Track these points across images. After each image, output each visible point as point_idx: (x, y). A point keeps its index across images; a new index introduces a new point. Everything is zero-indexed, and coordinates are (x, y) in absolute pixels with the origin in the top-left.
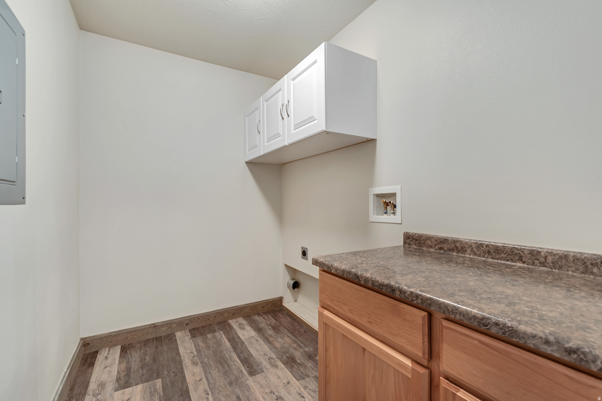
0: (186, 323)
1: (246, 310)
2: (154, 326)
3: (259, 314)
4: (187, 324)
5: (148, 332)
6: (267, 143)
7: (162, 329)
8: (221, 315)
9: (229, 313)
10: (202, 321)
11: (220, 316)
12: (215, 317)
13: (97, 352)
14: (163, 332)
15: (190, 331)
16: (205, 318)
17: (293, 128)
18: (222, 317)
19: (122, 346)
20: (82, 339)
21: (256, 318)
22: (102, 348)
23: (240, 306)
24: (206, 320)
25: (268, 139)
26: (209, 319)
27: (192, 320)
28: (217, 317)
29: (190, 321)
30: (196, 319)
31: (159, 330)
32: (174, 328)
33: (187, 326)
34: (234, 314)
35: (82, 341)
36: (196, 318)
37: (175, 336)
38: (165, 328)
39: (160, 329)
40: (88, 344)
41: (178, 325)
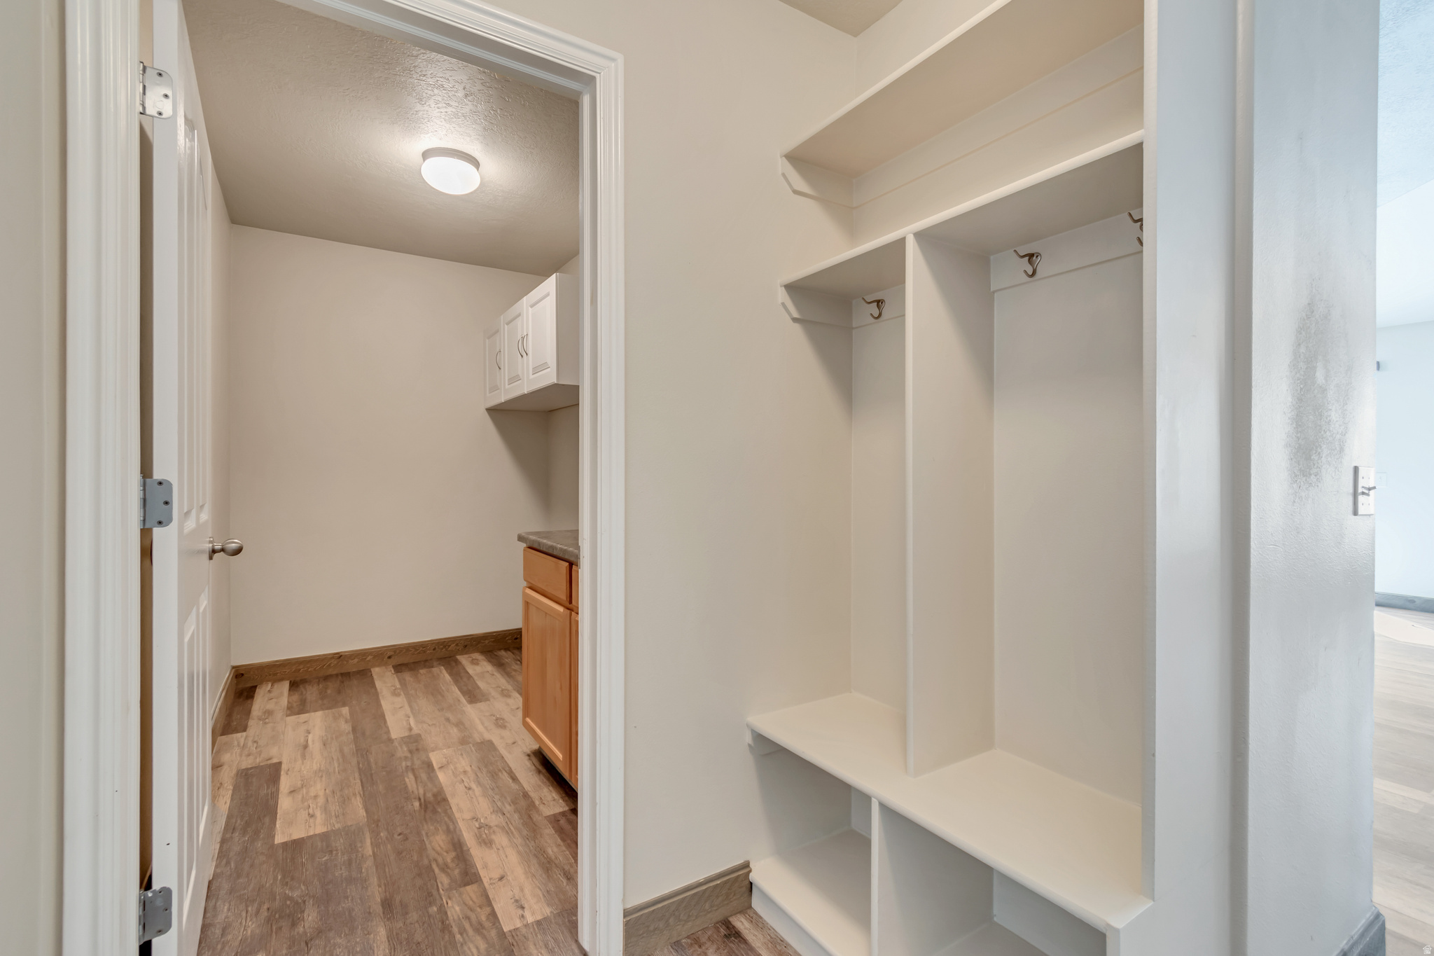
0: (388, 655)
1: (487, 642)
2: (339, 656)
3: (506, 649)
4: (389, 657)
5: (329, 665)
6: (509, 384)
7: (351, 661)
8: (445, 647)
9: (457, 645)
10: (413, 654)
11: (442, 649)
12: (434, 649)
13: (255, 687)
14: (353, 666)
15: (394, 667)
16: (418, 650)
17: (531, 372)
18: (447, 650)
19: (290, 682)
20: (233, 667)
21: (503, 653)
22: (261, 683)
23: (476, 635)
24: (419, 653)
25: (509, 380)
26: (425, 652)
27: (398, 651)
28: (437, 649)
29: (395, 652)
30: (405, 650)
31: (345, 663)
32: (369, 661)
33: (389, 660)
34: (466, 646)
35: (234, 670)
36: (404, 648)
37: (371, 671)
38: (356, 660)
39: (347, 661)
40: (242, 675)
41: (375, 657)
